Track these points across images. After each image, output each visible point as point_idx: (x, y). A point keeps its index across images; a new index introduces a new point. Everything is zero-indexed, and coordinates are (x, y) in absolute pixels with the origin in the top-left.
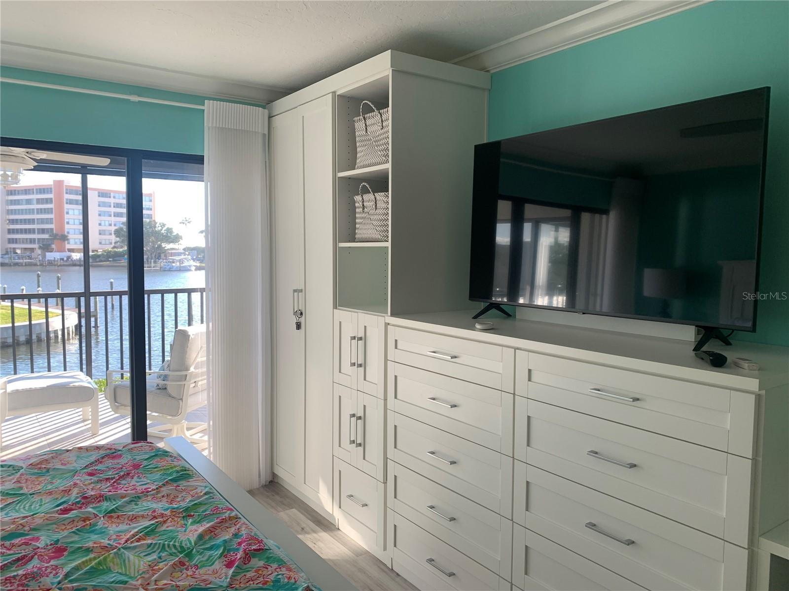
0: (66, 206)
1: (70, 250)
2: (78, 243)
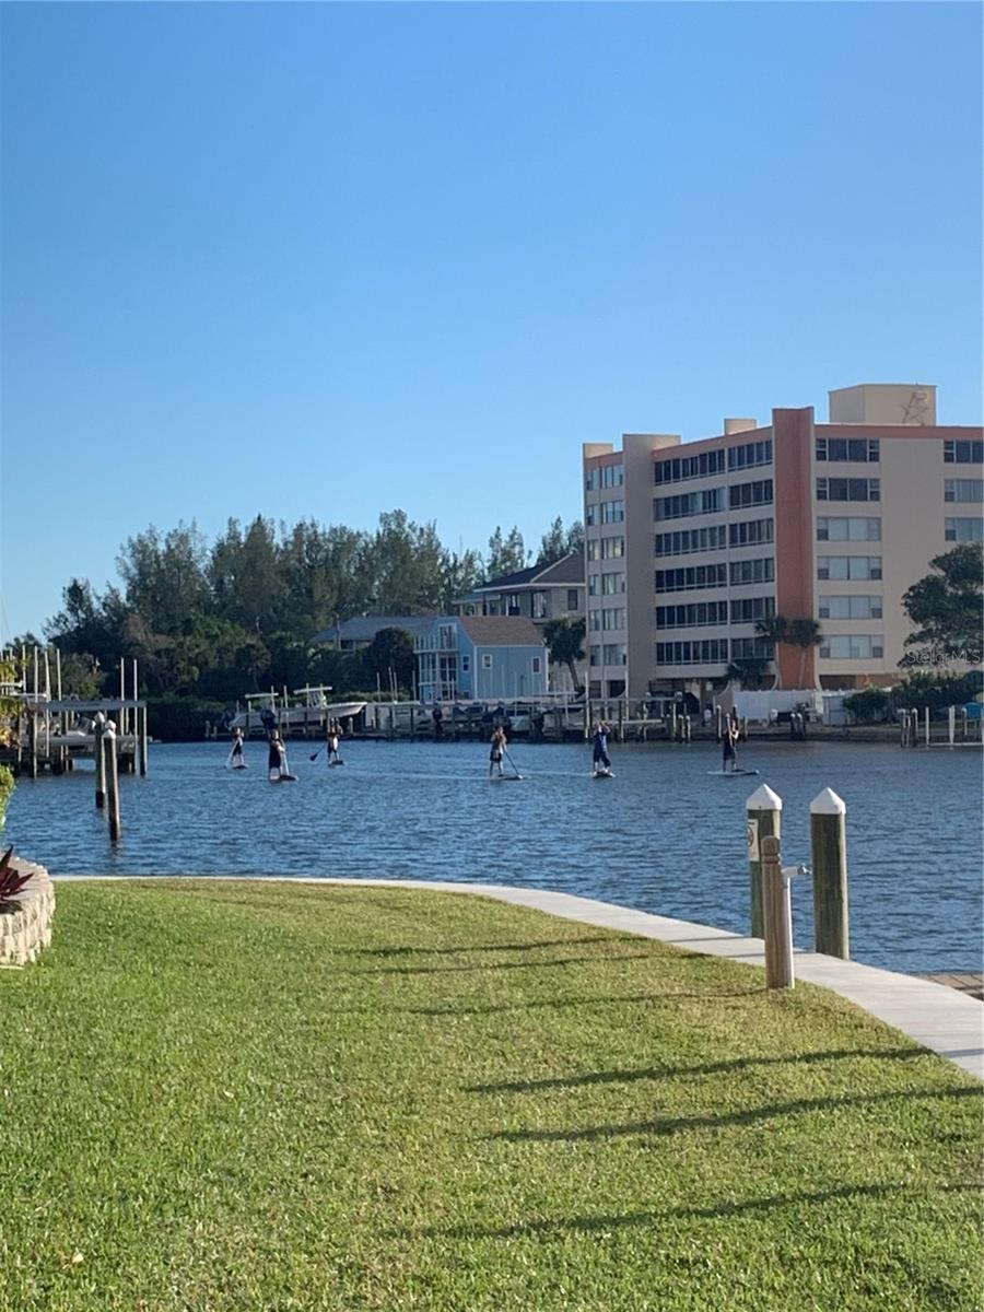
1: (830, 682)
2: (864, 650)
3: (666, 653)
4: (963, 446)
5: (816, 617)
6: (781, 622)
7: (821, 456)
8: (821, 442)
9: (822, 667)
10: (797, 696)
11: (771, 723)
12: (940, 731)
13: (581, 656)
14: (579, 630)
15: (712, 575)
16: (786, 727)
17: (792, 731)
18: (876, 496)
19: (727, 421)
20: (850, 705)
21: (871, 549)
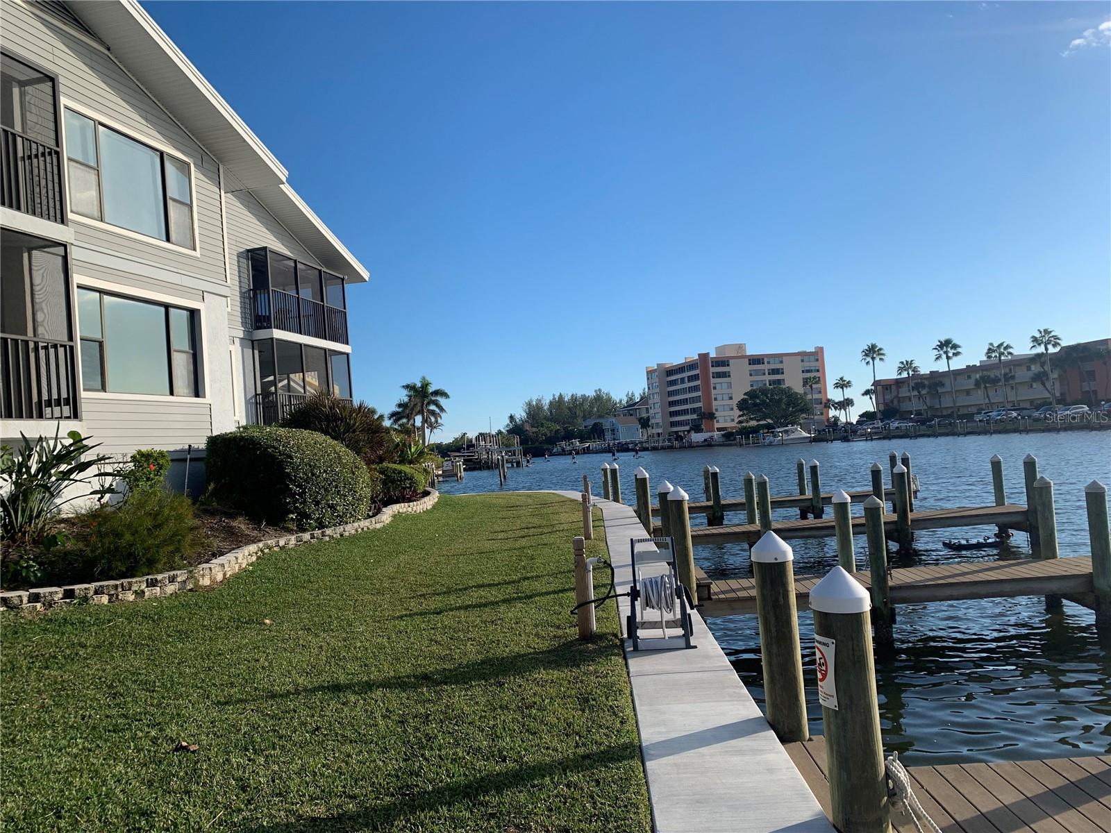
0: (713, 381)
1: (719, 430)
2: (729, 420)
3: (673, 424)
4: (754, 360)
5: (714, 410)
6: (704, 414)
7: (713, 366)
8: (712, 362)
9: (717, 425)
10: (709, 434)
11: (702, 442)
12: (747, 442)
13: (649, 426)
14: (648, 419)
15: (685, 401)
16: (706, 443)
17: (708, 444)
18: (729, 376)
19: (686, 358)
20: (723, 435)
21: (729, 391)
